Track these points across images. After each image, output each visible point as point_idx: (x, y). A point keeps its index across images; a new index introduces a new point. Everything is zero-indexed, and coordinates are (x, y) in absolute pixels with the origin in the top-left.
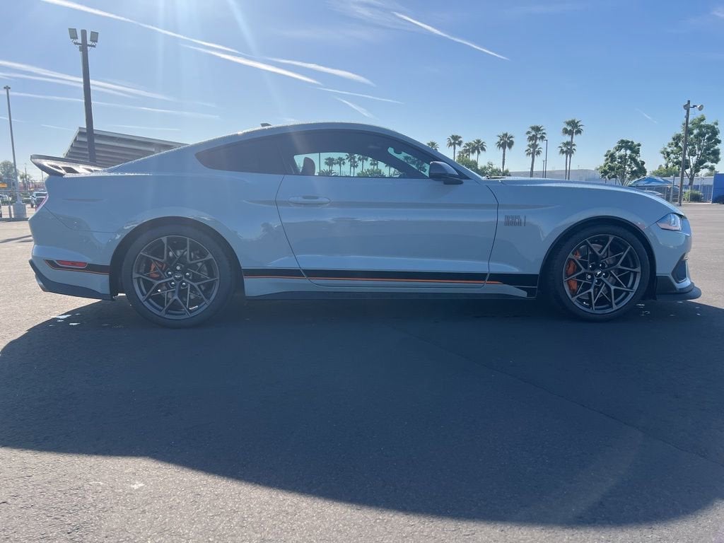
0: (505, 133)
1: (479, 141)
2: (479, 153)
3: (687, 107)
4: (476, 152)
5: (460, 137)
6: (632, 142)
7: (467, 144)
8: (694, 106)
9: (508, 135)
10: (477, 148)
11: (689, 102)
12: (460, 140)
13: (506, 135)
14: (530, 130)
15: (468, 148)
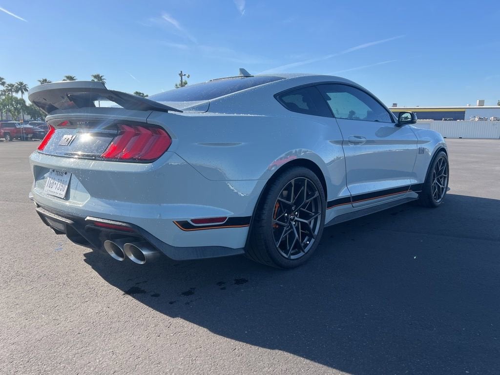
0: (45, 79)
1: (21, 84)
2: (23, 93)
3: (181, 75)
4: (20, 92)
5: (3, 79)
6: (143, 94)
7: (8, 85)
8: (185, 75)
9: (48, 80)
10: (21, 89)
11: (181, 72)
12: (3, 81)
13: (46, 80)
14: (66, 79)
15: (10, 88)
